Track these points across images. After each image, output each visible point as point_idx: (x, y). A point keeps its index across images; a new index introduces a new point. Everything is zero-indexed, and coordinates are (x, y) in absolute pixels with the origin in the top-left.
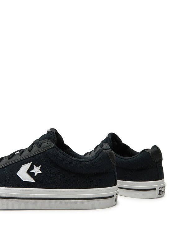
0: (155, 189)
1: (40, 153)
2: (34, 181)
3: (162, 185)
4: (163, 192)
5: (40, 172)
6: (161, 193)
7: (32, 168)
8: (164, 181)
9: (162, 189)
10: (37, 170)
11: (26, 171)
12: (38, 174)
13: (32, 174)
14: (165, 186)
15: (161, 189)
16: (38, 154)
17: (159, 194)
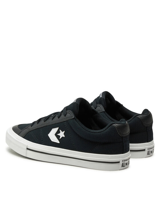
0: (144, 150)
1: (65, 121)
2: (59, 142)
3: (151, 146)
4: (151, 152)
5: (64, 136)
6: (150, 153)
7: (58, 132)
8: (153, 142)
9: (151, 150)
10: (62, 134)
11: (55, 134)
12: (63, 137)
13: (58, 137)
14: (154, 147)
15: (149, 150)
16: (64, 122)
17: (148, 154)
